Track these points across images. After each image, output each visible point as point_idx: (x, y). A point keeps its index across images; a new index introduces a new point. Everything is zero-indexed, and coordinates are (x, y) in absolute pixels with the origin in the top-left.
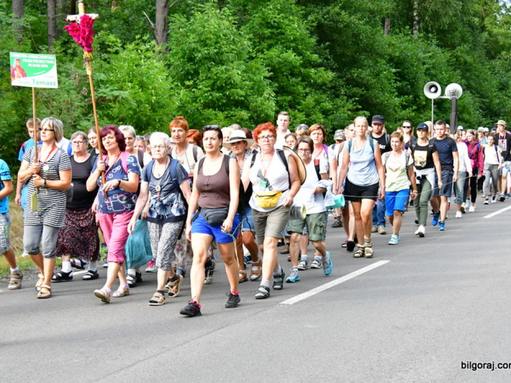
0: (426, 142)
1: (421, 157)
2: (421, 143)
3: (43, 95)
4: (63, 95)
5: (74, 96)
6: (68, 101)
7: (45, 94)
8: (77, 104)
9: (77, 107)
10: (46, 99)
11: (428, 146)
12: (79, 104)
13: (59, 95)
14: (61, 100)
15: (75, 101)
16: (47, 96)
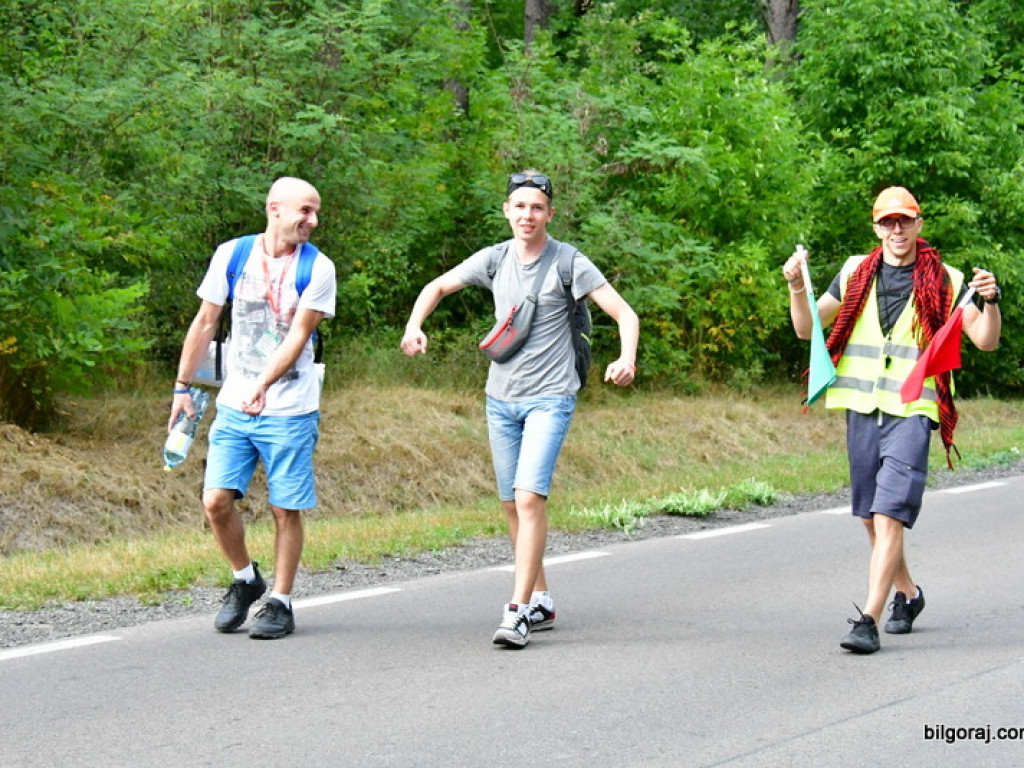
3: (510, 152)
4: (555, 152)
5: (578, 156)
6: (563, 167)
7: (514, 150)
8: (583, 174)
9: (584, 182)
10: (515, 162)
12: (589, 174)
13: (545, 153)
14: (549, 165)
15: (580, 169)
16: (518, 155)
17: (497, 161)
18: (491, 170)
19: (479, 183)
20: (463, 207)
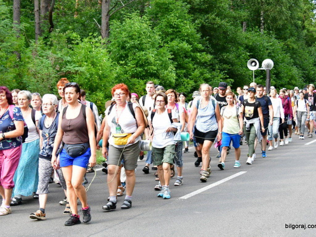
0: (253, 100)
1: (249, 111)
2: (250, 101)
4: (45, 70)
5: (51, 71)
6: (47, 74)
7: (33, 70)
8: (53, 75)
9: (53, 78)
10: (34, 73)
11: (255, 103)
12: (54, 75)
13: (42, 70)
14: (43, 73)
15: (52, 74)
16: (35, 71)
17: (29, 73)
18: (28, 75)
19: (24, 79)
20: (21, 86)
